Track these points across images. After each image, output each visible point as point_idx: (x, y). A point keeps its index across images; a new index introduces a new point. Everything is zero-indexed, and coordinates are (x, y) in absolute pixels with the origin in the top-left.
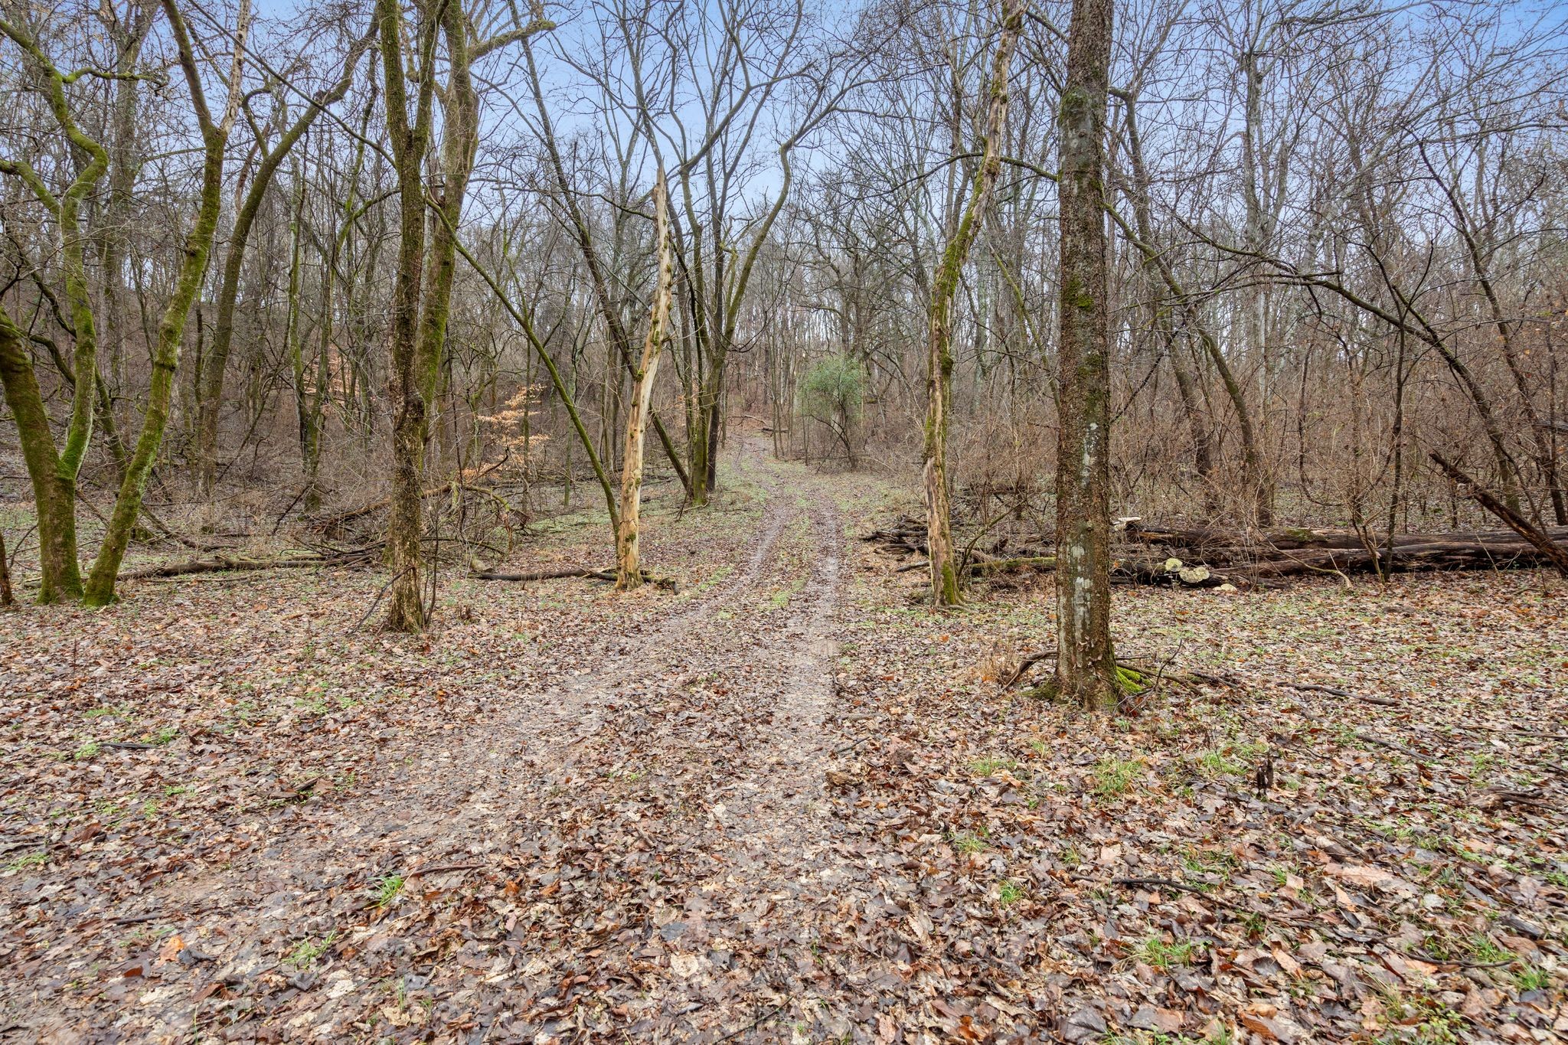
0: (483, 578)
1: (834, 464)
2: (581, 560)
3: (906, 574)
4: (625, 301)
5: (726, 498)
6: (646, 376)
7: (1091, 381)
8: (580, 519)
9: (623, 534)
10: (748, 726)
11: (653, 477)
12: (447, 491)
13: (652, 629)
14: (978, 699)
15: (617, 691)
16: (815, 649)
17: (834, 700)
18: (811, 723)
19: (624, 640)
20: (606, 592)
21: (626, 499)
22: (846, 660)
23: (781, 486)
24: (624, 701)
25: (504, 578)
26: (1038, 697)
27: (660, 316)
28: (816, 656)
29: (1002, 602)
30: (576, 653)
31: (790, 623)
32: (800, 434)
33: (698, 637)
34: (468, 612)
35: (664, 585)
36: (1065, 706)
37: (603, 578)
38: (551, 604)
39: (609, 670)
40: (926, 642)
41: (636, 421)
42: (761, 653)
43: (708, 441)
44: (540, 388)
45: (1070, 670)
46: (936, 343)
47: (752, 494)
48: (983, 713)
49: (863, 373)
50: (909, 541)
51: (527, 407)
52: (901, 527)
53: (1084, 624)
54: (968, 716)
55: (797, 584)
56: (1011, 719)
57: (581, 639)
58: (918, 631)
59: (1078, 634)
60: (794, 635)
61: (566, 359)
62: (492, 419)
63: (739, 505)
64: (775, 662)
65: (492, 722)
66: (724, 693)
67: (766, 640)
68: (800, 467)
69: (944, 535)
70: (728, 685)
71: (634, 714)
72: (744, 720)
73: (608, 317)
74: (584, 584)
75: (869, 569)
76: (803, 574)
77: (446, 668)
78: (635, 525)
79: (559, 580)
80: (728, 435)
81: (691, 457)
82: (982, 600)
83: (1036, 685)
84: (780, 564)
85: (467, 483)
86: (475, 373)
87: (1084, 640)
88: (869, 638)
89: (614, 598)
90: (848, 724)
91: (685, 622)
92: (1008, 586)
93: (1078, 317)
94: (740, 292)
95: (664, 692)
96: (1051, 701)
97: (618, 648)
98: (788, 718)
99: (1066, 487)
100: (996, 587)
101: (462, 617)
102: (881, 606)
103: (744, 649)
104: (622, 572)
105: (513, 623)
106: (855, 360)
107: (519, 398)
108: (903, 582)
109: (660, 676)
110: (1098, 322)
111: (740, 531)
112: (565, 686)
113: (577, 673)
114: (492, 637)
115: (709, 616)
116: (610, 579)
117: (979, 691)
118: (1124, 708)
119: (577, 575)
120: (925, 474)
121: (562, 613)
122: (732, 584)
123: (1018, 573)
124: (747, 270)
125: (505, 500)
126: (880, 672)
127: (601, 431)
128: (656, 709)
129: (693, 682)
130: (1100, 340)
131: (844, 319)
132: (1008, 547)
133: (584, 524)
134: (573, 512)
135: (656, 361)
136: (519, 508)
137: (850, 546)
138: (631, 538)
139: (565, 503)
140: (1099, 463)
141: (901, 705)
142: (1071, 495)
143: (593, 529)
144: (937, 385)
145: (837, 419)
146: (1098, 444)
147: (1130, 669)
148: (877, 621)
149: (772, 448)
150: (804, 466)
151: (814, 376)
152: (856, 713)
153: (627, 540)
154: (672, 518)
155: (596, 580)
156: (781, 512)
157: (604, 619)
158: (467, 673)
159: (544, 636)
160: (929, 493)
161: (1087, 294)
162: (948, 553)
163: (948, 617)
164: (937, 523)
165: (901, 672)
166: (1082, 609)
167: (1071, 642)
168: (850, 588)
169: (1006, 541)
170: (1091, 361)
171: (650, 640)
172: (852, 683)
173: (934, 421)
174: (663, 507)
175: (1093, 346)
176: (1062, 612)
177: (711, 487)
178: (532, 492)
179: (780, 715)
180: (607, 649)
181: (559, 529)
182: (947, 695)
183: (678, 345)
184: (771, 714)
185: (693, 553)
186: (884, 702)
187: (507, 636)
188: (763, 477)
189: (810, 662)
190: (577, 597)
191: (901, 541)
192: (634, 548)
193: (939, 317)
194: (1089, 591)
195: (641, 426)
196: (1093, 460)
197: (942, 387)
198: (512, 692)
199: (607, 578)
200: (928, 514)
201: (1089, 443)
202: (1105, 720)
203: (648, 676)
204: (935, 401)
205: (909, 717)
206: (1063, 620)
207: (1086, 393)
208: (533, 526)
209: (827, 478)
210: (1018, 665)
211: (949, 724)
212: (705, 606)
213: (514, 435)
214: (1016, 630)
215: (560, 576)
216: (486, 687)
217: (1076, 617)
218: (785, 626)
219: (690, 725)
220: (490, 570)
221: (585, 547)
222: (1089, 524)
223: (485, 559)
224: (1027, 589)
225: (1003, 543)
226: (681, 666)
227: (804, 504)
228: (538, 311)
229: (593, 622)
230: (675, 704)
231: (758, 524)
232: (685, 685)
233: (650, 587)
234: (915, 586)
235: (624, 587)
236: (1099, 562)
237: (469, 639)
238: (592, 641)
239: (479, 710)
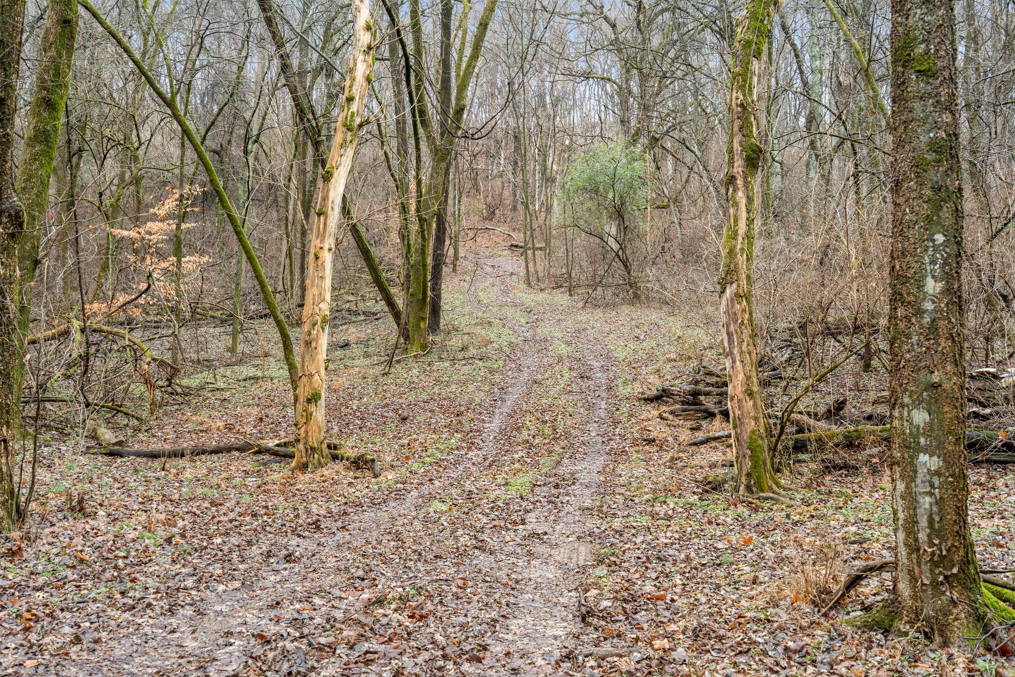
0: (111, 454)
1: (609, 293)
2: (249, 429)
3: (702, 449)
4: (317, 72)
5: (455, 342)
6: (335, 175)
7: (934, 175)
8: (252, 372)
9: (304, 392)
10: (450, 665)
11: (356, 313)
12: (66, 333)
13: (334, 526)
14: (781, 628)
15: (272, 613)
16: (560, 555)
17: (576, 628)
18: (540, 662)
19: (295, 541)
20: (278, 473)
21: (308, 344)
22: (602, 570)
23: (534, 325)
24: (282, 628)
25: (139, 454)
26: (867, 627)
27: (356, 91)
28: (561, 565)
29: (836, 489)
30: (225, 559)
31: (531, 517)
32: (561, 253)
33: (398, 537)
34: (81, 501)
35: (360, 464)
36: (904, 640)
37: (275, 454)
38: (200, 491)
39: (267, 583)
40: (720, 545)
41: (322, 236)
42: (483, 560)
43: (429, 261)
44: (198, 190)
45: (914, 587)
46: (737, 124)
47: (493, 337)
48: (786, 649)
49: (651, 167)
50: (709, 403)
51: (183, 217)
52: (697, 383)
53: (931, 521)
54: (765, 653)
55: (546, 462)
56: (827, 658)
57: (234, 540)
58: (710, 529)
59: (922, 536)
60: (534, 535)
61: (236, 151)
62: (133, 234)
63: (472, 351)
64: (502, 574)
65: (92, 657)
66: (422, 617)
67: (492, 542)
68: (561, 298)
69: (751, 394)
70: (429, 606)
71: (290, 646)
72: (445, 657)
73: (293, 91)
74: (249, 462)
75: (651, 442)
76: (557, 448)
77: (41, 580)
78: (320, 380)
79: (215, 457)
80: (462, 253)
81: (406, 286)
82: (808, 486)
83: (867, 609)
84: (525, 435)
85: (93, 323)
86: (112, 168)
87: (931, 545)
88: (639, 540)
89: (289, 482)
90: (592, 663)
91: (384, 516)
92: (846, 466)
93: (916, 85)
94: (474, 57)
95: (339, 615)
96: (886, 632)
97: (284, 552)
98: (508, 654)
99: (902, 325)
100: (830, 468)
101: (72, 509)
102: (660, 494)
103: (461, 554)
104: (301, 446)
105: (143, 517)
106: (638, 149)
107: (170, 204)
108: (697, 460)
109: (336, 592)
110: (944, 92)
111: (471, 388)
112: (202, 606)
113: (221, 588)
114: (110, 536)
115: (418, 507)
116: (285, 456)
117: (785, 617)
118: (993, 643)
119: (240, 449)
120: (723, 307)
121: (213, 503)
122: (456, 463)
123: (860, 447)
124: (483, 26)
125: (145, 346)
126: (649, 588)
127: (285, 248)
128: (323, 640)
129: (380, 602)
130: (947, 117)
131: (624, 93)
132: (849, 409)
133: (256, 379)
134: (240, 362)
135: (350, 152)
136: (167, 357)
137: (625, 408)
138: (313, 399)
139: (232, 350)
140: (948, 291)
141: (670, 636)
142: (909, 336)
143: (268, 385)
144: (740, 182)
145: (614, 231)
146: (946, 263)
147: (1004, 586)
148: (654, 516)
149: (522, 272)
150: (566, 296)
151: (579, 171)
152: (606, 647)
153: (309, 401)
154: (378, 370)
155: (267, 457)
156: (530, 361)
157: (270, 511)
158: (70, 587)
159: (183, 536)
160: (729, 334)
161: (927, 52)
162: (756, 419)
163: (756, 510)
164: (741, 376)
165: (678, 590)
166: (928, 499)
167: (914, 548)
168: (621, 469)
169: (844, 402)
170: (935, 147)
171: (331, 541)
172: (605, 604)
173: (736, 233)
174: (367, 355)
175: (936, 126)
176: (900, 504)
177: (434, 327)
178: (185, 334)
179: (498, 649)
180: (269, 554)
181: (222, 385)
182: (740, 622)
183: (390, 129)
184: (485, 648)
185: (404, 419)
186: (648, 630)
187: (132, 535)
188: (510, 312)
189: (551, 573)
190: (237, 481)
191: (697, 403)
192: (319, 413)
193: (741, 88)
194: (938, 473)
195: (329, 242)
196: (940, 286)
197: (746, 184)
198: (127, 615)
199: (281, 455)
200: (728, 363)
201: (933, 262)
202: (961, 661)
203: (321, 592)
204: (736, 204)
205: (680, 653)
206: (901, 515)
207: (929, 192)
208: (185, 382)
209: (599, 313)
210: (843, 578)
211: (735, 664)
212: (415, 493)
213: (161, 255)
214: (853, 529)
215: (216, 451)
216: (92, 607)
217: (920, 511)
218: (523, 522)
219: (367, 663)
220: (120, 443)
221: (255, 411)
222: (936, 378)
223: (116, 428)
224: (875, 471)
225: (840, 405)
226: (369, 578)
227: (563, 350)
228: (199, 83)
229: (254, 515)
230: (350, 633)
231: (497, 378)
232: (370, 604)
233: (339, 466)
234: (713, 466)
235: (304, 467)
236: (950, 433)
237: (78, 540)
238: (250, 543)
239: (77, 640)
